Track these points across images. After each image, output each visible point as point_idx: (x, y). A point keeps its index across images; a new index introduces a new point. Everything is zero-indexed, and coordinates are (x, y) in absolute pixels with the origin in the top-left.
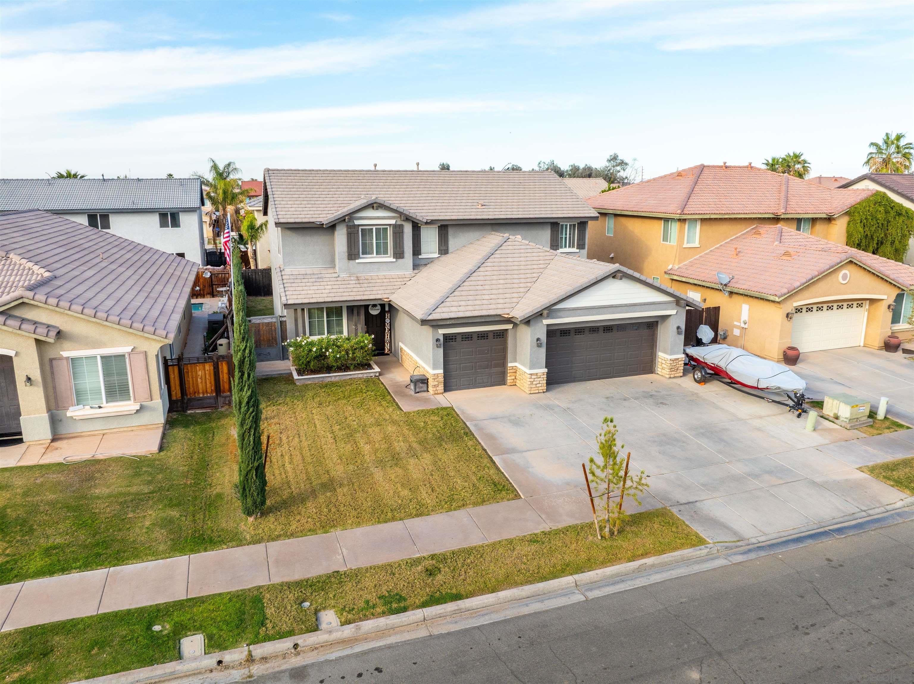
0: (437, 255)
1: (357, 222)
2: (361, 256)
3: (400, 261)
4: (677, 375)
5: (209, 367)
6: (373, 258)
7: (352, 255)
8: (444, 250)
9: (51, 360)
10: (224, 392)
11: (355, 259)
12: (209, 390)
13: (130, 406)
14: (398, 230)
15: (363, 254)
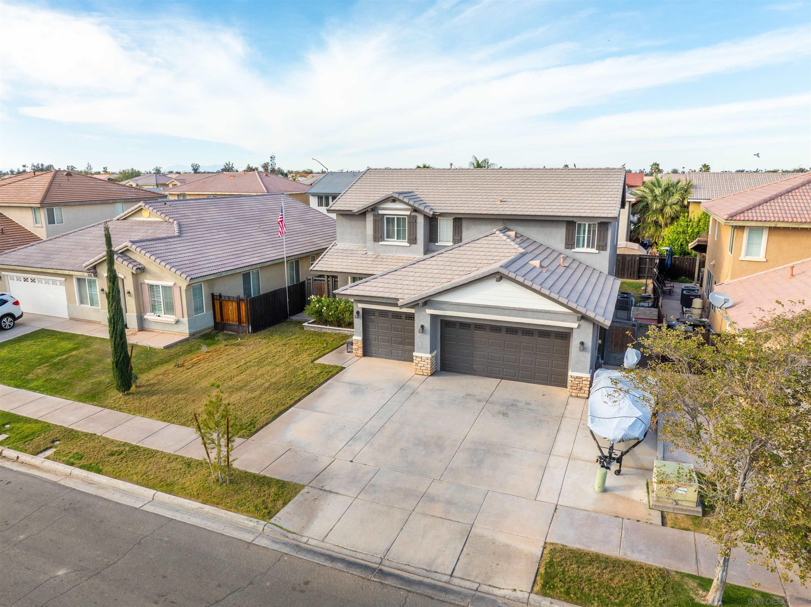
0: (451, 244)
1: (381, 212)
2: (385, 239)
3: (413, 246)
5: (235, 304)
6: (394, 242)
7: (378, 237)
8: (458, 239)
9: (141, 284)
10: (243, 323)
11: (379, 242)
12: (235, 320)
13: (171, 318)
15: (387, 238)
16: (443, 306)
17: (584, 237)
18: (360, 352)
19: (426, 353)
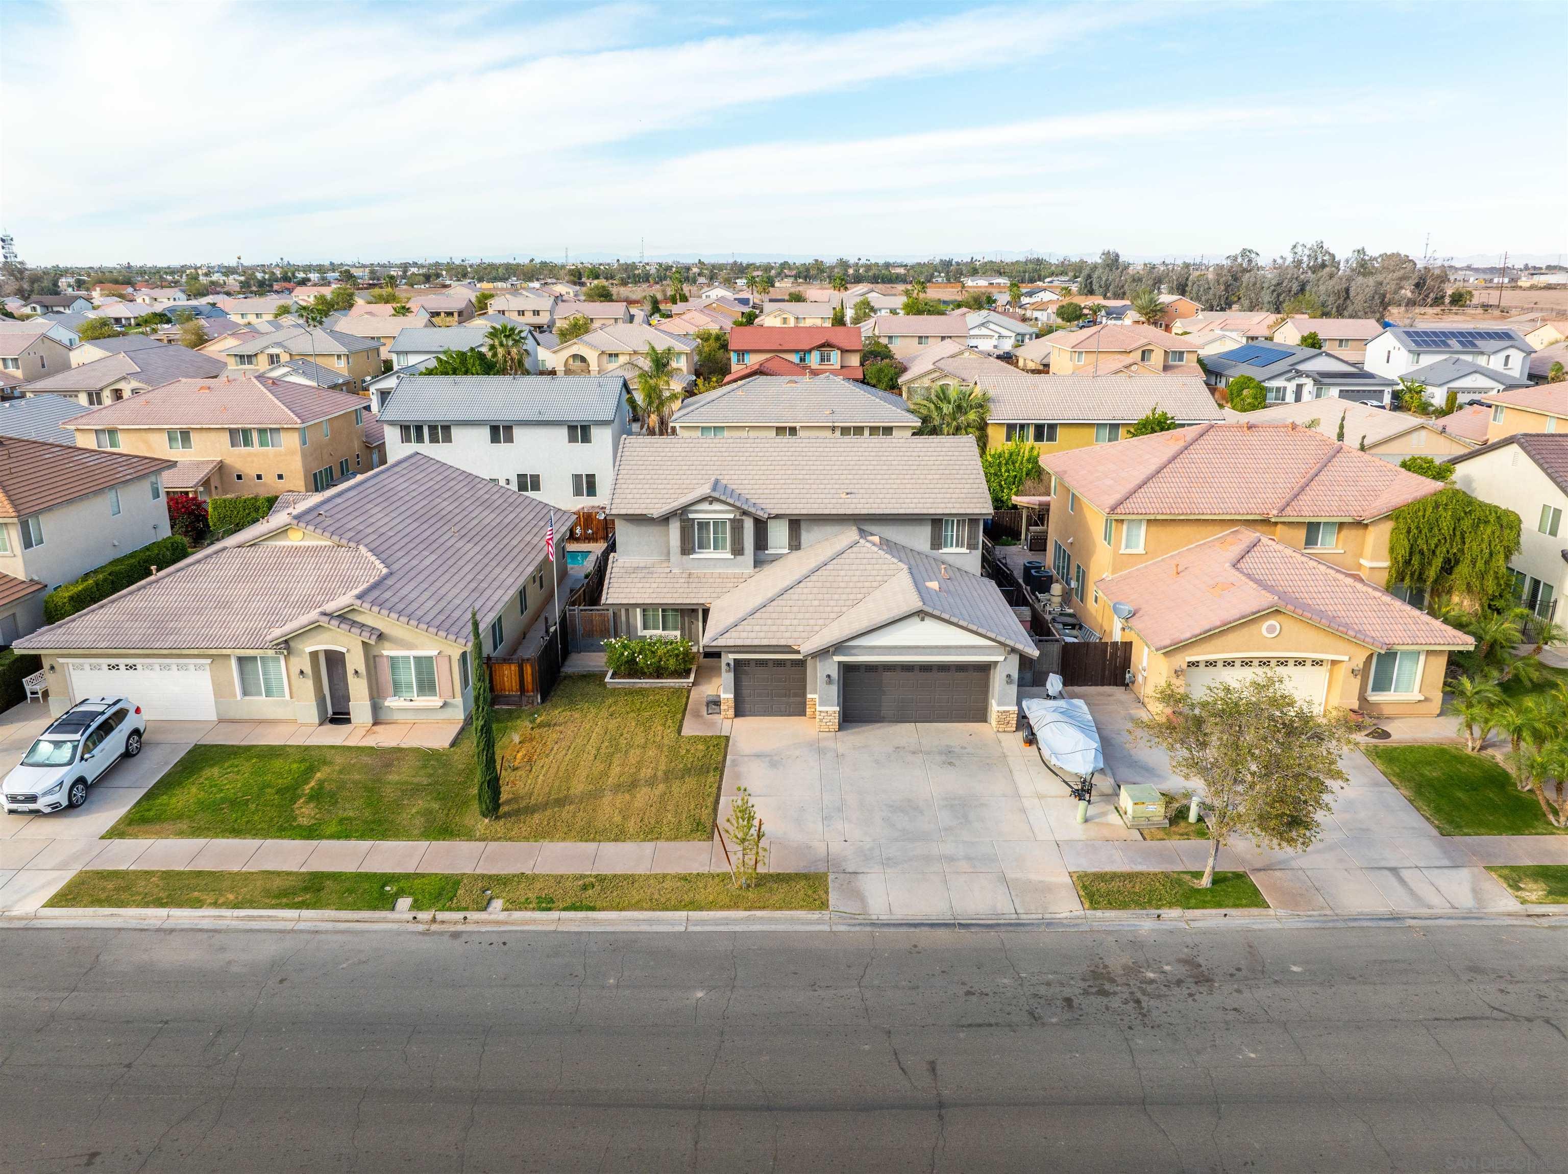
0: (786, 551)
1: (691, 516)
2: (697, 550)
3: (739, 558)
4: (1009, 729)
5: (514, 668)
6: (709, 554)
7: (687, 549)
8: (795, 544)
9: (375, 657)
10: (528, 691)
11: (689, 554)
12: (514, 689)
13: (435, 701)
14: (737, 526)
15: (699, 548)
16: (853, 651)
17: (952, 535)
18: (731, 713)
19: (832, 706)
